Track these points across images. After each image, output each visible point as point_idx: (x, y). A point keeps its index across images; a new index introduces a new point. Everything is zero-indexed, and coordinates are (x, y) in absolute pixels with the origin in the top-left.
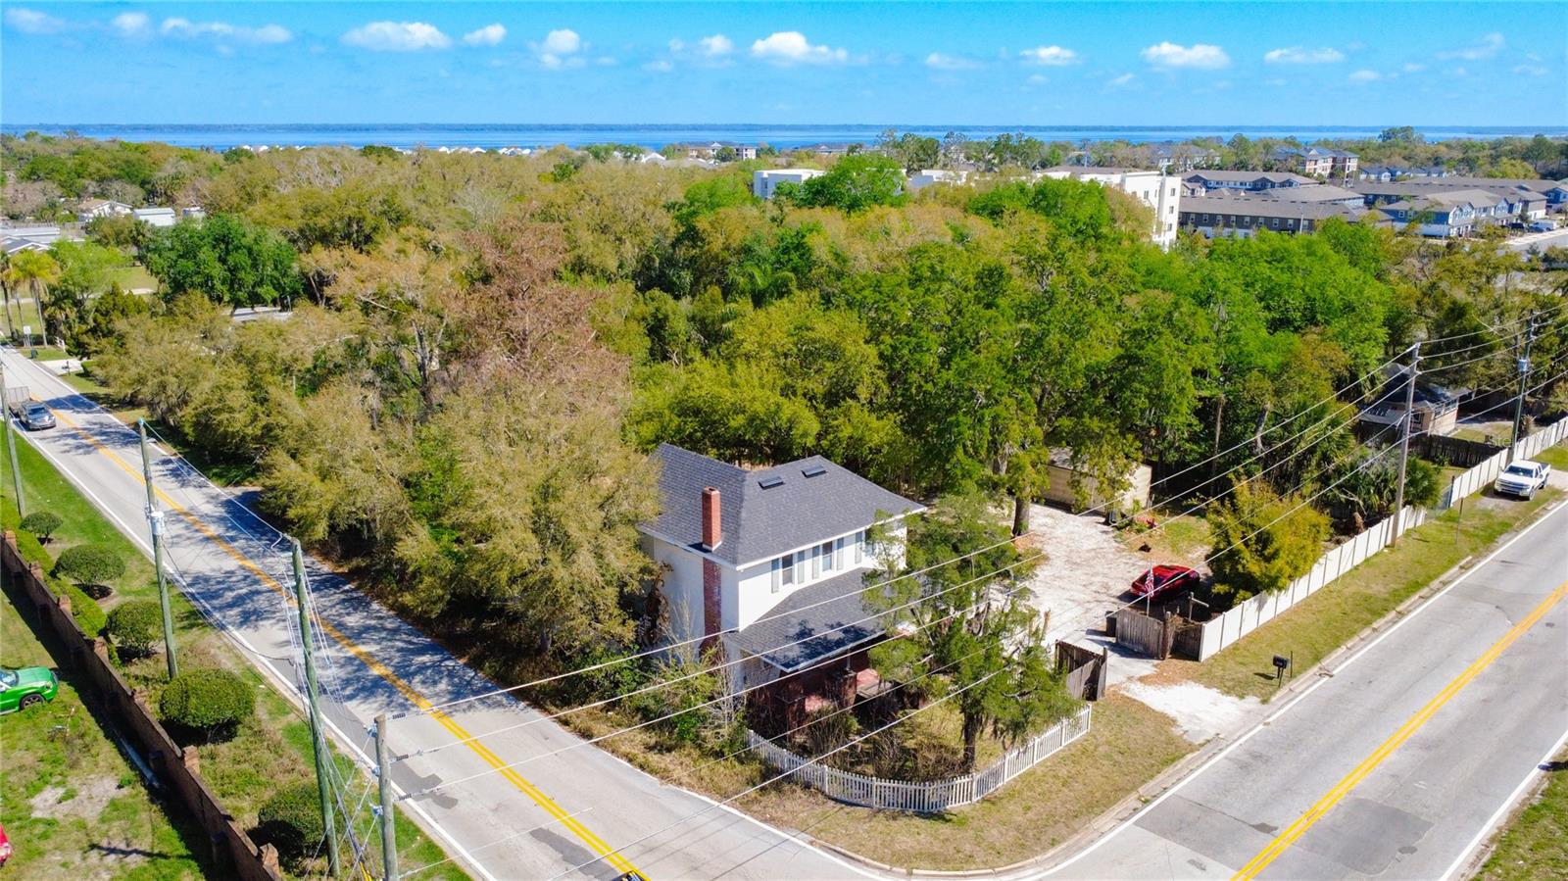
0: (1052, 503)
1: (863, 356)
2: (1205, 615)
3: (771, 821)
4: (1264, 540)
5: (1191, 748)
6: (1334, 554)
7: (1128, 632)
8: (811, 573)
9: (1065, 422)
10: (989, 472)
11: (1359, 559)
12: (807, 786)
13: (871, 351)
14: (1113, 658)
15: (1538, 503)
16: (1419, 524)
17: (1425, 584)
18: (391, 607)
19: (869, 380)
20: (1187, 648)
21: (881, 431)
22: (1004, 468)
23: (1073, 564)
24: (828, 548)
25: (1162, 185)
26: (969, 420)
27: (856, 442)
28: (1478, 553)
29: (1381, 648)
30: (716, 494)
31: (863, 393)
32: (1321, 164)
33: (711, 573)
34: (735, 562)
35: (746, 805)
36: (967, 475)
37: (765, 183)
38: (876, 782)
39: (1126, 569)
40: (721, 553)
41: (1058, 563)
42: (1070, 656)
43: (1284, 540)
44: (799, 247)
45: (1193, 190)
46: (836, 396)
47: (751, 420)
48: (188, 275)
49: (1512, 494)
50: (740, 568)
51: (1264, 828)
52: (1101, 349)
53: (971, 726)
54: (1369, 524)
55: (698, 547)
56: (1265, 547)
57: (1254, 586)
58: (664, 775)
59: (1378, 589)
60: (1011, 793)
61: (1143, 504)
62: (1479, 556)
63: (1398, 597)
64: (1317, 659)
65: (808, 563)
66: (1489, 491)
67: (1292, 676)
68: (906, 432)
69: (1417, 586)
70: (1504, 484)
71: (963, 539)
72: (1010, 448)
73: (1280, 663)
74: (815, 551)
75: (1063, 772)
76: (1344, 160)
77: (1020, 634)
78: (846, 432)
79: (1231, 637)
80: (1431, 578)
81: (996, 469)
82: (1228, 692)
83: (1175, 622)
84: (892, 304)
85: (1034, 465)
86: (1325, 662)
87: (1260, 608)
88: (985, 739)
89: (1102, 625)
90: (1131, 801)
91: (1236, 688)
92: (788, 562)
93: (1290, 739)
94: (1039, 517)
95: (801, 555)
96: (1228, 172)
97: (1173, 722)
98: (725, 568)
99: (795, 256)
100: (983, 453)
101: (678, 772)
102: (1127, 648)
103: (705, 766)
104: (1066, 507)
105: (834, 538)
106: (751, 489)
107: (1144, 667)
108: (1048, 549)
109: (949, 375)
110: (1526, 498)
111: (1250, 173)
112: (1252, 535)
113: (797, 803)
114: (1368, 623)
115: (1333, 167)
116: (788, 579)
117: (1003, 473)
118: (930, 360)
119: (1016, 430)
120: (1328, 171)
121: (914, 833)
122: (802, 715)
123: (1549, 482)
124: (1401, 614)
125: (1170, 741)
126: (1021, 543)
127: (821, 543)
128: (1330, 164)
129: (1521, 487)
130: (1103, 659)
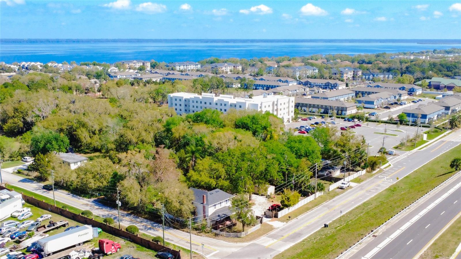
0: (255, 194)
1: (222, 171)
2: (279, 211)
3: (218, 239)
4: (288, 199)
5: (275, 229)
6: (303, 201)
7: (267, 215)
8: (218, 207)
9: (256, 181)
10: (244, 189)
11: (309, 201)
12: (222, 235)
13: (223, 170)
14: (264, 218)
15: (346, 190)
16: (322, 194)
17: (319, 205)
18: (143, 218)
19: (223, 174)
20: (276, 216)
21: (226, 183)
22: (247, 189)
23: (259, 205)
24: (220, 203)
25: (289, 100)
26: (241, 182)
27: (222, 186)
28: (330, 199)
29: (307, 215)
30: (205, 195)
31: (223, 177)
32: (349, 73)
33: (204, 207)
34: (208, 205)
35: (214, 238)
36: (241, 190)
37: (171, 98)
38: (231, 234)
39: (268, 205)
40: (206, 204)
41: (257, 205)
42: (258, 218)
43: (292, 199)
44: (201, 140)
45: (305, 89)
46: (218, 178)
47: (205, 183)
48: (50, 148)
49: (341, 188)
50: (209, 206)
51: (282, 236)
52: (262, 168)
53: (244, 225)
54: (311, 194)
55: (202, 203)
56: (288, 200)
57: (287, 206)
58: (201, 236)
59: (310, 206)
60: (249, 235)
61: (272, 194)
62: (329, 200)
63: (313, 207)
64: (296, 217)
65: (218, 205)
66: (338, 188)
67: (292, 219)
68: (230, 184)
69: (317, 205)
70: (340, 186)
71: (241, 200)
72: (248, 186)
73: (289, 217)
74: (219, 204)
75: (256, 232)
76: (357, 71)
77: (250, 213)
78: (220, 184)
79: (283, 215)
80: (320, 204)
81: (245, 189)
82: (281, 222)
83: (274, 212)
84: (227, 161)
85: (252, 188)
86: (297, 217)
87: (289, 210)
88: (246, 228)
89: (264, 214)
90: (266, 235)
91: (283, 221)
92: (215, 205)
93: (289, 227)
94: (254, 197)
95: (217, 204)
96: (318, 80)
97: (273, 226)
98: (206, 207)
99: (200, 143)
100: (243, 187)
101: (203, 235)
102: (267, 217)
103: (207, 234)
104: (257, 194)
105: (227, 199)
106: (209, 194)
107: (270, 219)
108: (256, 203)
109: (237, 174)
110: (344, 189)
111: (325, 80)
112: (286, 198)
113: (220, 237)
114: (306, 211)
115: (353, 74)
116: (215, 208)
117: (247, 190)
118: (234, 171)
119: (248, 182)
120: (352, 75)
121: (237, 239)
122: (219, 228)
123: (350, 185)
124: (312, 210)
125: (272, 228)
126: (250, 202)
127: (214, 204)
128: (352, 73)
129: (343, 187)
130: (262, 218)
